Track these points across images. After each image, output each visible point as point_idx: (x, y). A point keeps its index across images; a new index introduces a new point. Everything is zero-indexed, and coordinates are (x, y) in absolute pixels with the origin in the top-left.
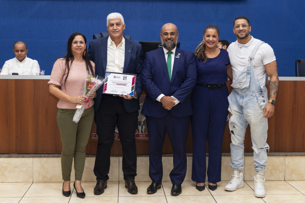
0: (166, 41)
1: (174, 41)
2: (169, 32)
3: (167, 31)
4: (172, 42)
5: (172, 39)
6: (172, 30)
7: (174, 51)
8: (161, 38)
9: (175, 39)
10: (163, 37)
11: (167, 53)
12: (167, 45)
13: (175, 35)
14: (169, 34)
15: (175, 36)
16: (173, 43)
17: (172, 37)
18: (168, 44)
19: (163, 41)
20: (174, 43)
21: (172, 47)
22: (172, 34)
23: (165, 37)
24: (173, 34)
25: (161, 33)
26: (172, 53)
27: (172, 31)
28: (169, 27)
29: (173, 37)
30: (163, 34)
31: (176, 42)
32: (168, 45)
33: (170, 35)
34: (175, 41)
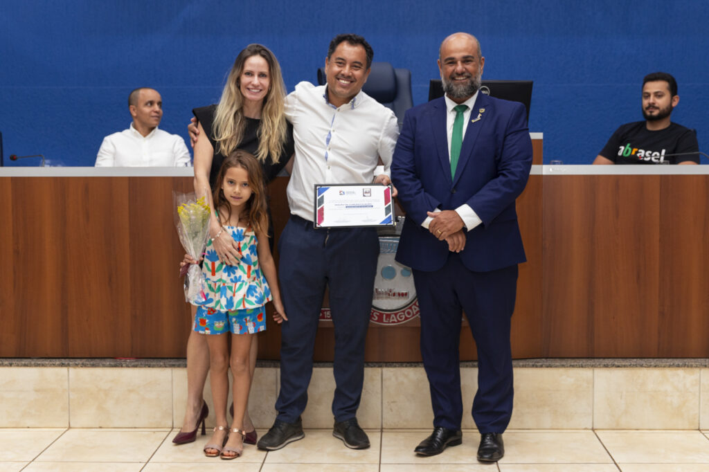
0: (453, 79)
1: (474, 79)
2: (458, 55)
3: (453, 55)
4: (468, 81)
5: (466, 74)
6: (466, 50)
7: (471, 103)
8: (441, 70)
9: (475, 72)
10: (446, 69)
11: (455, 109)
12: (455, 88)
13: (474, 63)
14: (459, 63)
15: (474, 66)
16: (469, 84)
17: (466, 69)
18: (457, 85)
19: (445, 79)
20: (472, 83)
21: (468, 94)
22: (466, 60)
23: (450, 68)
24: (468, 61)
25: (441, 59)
26: (466, 108)
27: (466, 54)
28: (459, 43)
29: (470, 67)
30: (443, 62)
31: (479, 80)
32: (458, 89)
33: (462, 65)
34: (476, 78)
